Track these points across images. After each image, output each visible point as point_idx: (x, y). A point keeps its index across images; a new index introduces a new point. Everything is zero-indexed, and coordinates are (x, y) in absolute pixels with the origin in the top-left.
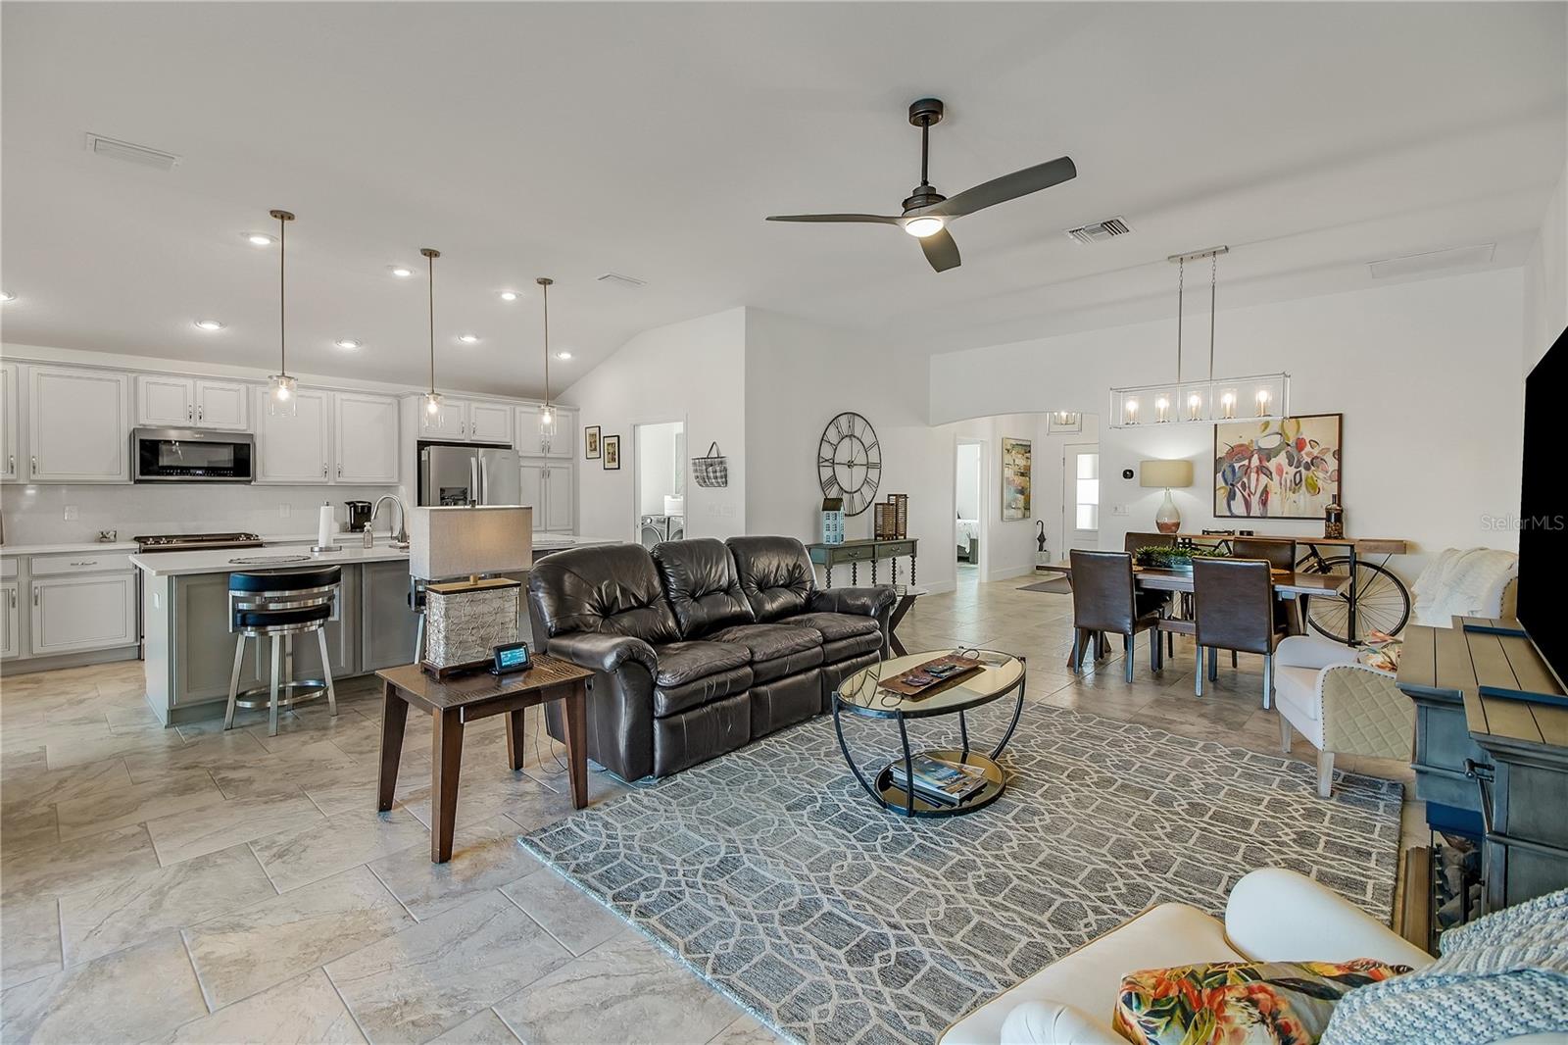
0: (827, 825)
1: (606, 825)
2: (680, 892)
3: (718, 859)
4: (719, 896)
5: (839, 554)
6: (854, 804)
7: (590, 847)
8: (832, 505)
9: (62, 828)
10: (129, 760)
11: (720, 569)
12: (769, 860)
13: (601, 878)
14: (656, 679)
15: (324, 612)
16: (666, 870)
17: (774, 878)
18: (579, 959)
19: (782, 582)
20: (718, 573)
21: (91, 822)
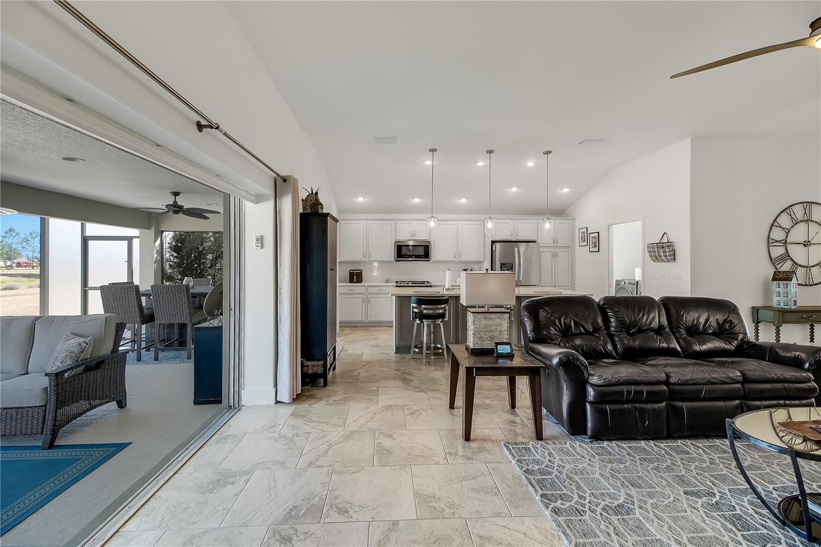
0: (718, 517)
1: (550, 454)
2: (583, 511)
3: (616, 503)
4: (609, 526)
5: (788, 317)
6: (751, 512)
7: (538, 462)
8: (781, 277)
9: (359, 382)
10: (380, 363)
11: (651, 317)
12: (656, 520)
13: (538, 481)
14: (588, 378)
15: (442, 316)
16: (579, 495)
17: (656, 533)
18: (514, 518)
19: (711, 331)
20: (649, 320)
21: (366, 382)
